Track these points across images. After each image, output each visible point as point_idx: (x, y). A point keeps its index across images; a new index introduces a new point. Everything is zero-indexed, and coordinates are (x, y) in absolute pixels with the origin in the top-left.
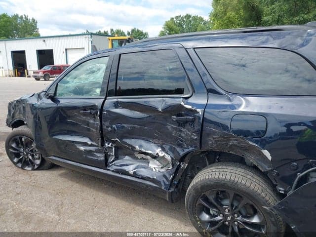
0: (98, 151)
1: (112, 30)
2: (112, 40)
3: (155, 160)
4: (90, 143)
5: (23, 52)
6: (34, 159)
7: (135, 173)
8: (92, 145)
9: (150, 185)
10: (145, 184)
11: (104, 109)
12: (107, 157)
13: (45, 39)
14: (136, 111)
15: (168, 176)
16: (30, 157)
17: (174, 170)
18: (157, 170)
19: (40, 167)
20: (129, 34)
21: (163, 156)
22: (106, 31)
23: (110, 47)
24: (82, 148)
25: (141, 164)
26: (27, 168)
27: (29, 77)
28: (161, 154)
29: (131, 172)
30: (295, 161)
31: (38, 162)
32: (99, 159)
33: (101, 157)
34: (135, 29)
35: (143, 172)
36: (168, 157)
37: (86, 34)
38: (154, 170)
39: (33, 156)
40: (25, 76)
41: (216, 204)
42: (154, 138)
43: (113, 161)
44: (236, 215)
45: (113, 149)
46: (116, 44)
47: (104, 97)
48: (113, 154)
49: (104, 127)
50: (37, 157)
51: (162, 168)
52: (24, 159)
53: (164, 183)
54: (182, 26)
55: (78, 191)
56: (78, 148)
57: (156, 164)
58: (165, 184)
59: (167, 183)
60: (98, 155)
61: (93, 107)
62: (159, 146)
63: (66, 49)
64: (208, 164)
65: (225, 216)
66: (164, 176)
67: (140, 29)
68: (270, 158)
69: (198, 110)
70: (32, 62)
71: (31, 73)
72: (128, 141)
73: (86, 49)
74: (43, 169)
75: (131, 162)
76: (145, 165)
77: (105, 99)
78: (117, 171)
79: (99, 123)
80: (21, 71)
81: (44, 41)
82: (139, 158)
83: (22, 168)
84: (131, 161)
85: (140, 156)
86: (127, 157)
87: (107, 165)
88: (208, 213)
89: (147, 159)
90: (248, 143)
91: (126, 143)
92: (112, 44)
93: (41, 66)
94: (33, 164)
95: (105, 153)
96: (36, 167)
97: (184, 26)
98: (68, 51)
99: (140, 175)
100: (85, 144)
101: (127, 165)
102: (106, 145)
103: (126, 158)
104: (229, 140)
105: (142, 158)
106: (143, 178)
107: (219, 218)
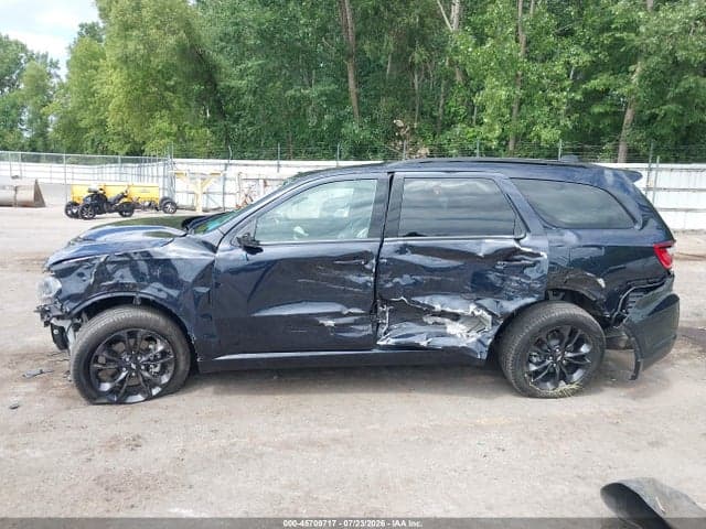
0: (359, 323)
3: (458, 324)
4: (345, 311)
7: (430, 343)
8: (350, 314)
11: (382, 255)
15: (483, 340)
16: (146, 372)
17: (493, 332)
18: (464, 334)
21: (481, 315)
24: (330, 323)
28: (478, 312)
29: (424, 344)
31: (165, 379)
32: (363, 334)
33: (365, 330)
36: (488, 316)
38: (459, 336)
42: (464, 291)
44: (566, 353)
45: (388, 314)
47: (379, 239)
48: (387, 321)
49: (381, 282)
51: (468, 332)
56: (322, 324)
57: (459, 328)
59: (485, 349)
60: (361, 328)
66: (480, 341)
68: (603, 285)
69: (543, 254)
72: (422, 299)
77: (383, 241)
85: (432, 320)
86: (409, 324)
89: (443, 324)
91: (417, 303)
96: (157, 391)
101: (412, 335)
102: (380, 308)
105: (436, 323)
107: (549, 362)
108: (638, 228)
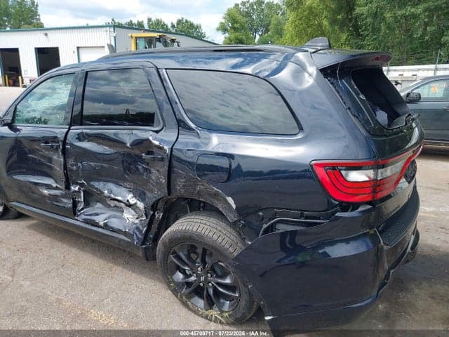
0: (64, 196)
1: (150, 20)
2: (136, 38)
3: (130, 209)
4: (54, 185)
5: (16, 50)
7: (106, 225)
8: (57, 188)
9: (123, 240)
10: (116, 238)
11: (67, 141)
12: (75, 204)
13: (48, 32)
14: (104, 145)
15: (141, 228)
17: (147, 222)
18: (131, 220)
19: (4, 216)
20: (173, 26)
21: (135, 204)
22: (140, 21)
23: (133, 48)
24: (46, 192)
25: (114, 213)
27: (25, 86)
28: (133, 201)
29: (101, 223)
30: (260, 210)
31: (0, 209)
32: (66, 206)
33: (68, 203)
34: (183, 19)
35: (115, 223)
36: (141, 205)
38: (128, 221)
40: (19, 86)
41: (186, 260)
42: (125, 180)
43: (82, 209)
44: (209, 275)
45: (82, 194)
46: (142, 44)
47: (68, 127)
48: (82, 200)
49: (69, 166)
51: (137, 218)
53: (137, 236)
54: (251, 17)
55: (46, 247)
56: (41, 192)
57: (131, 213)
58: (138, 238)
59: (140, 236)
60: (65, 200)
61: (55, 139)
62: (130, 191)
63: (78, 48)
64: (189, 211)
65: (198, 276)
66: (137, 228)
67: (189, 20)
68: (234, 206)
69: (166, 147)
71: (27, 82)
72: (96, 184)
75: (102, 211)
76: (118, 214)
77: (69, 129)
78: (86, 221)
79: (62, 160)
80: (14, 78)
81: (46, 34)
82: (112, 205)
84: (102, 209)
85: (113, 203)
86: (99, 205)
87: (75, 214)
88: (183, 272)
89: (121, 208)
90: (213, 189)
91: (93, 187)
92: (136, 44)
95: (73, 199)
97: (254, 17)
98: (81, 50)
99: (111, 228)
100: (49, 187)
101: (97, 214)
102: (72, 188)
103: (97, 206)
104: (196, 185)
105: (116, 206)
106: (114, 230)
107: (193, 278)
108: (299, 136)
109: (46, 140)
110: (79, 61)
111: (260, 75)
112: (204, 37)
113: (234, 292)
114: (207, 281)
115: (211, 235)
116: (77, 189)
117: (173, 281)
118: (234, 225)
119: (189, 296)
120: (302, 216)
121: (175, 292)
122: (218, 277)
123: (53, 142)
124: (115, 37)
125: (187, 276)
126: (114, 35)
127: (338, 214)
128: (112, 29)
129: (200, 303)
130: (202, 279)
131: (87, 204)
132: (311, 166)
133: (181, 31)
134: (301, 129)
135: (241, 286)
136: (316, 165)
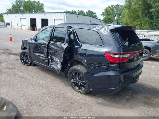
0: (46, 59)
1: (78, 10)
4: (44, 56)
5: (35, 19)
6: (29, 62)
8: (44, 57)
12: (49, 61)
13: (46, 14)
16: (27, 61)
19: (30, 65)
20: (86, 13)
22: (75, 11)
24: (42, 58)
25: (56, 65)
26: (26, 65)
27: (37, 31)
29: (53, 67)
30: (92, 63)
31: (30, 63)
33: (47, 61)
34: (90, 10)
37: (64, 13)
39: (28, 60)
40: (35, 31)
41: (74, 76)
43: (50, 63)
44: (80, 80)
47: (49, 41)
48: (51, 60)
50: (29, 61)
52: (25, 61)
54: (114, 10)
60: (46, 61)
63: (54, 19)
65: (77, 80)
67: (92, 11)
68: (86, 62)
70: (39, 24)
71: (38, 29)
73: (64, 19)
74: (31, 66)
79: (47, 50)
80: (34, 28)
81: (45, 15)
83: (24, 64)
84: (54, 63)
87: (48, 64)
90: (82, 58)
93: (42, 26)
94: (28, 63)
96: (29, 64)
97: (115, 11)
100: (42, 57)
101: (53, 65)
104: (78, 57)
107: (76, 81)
108: (103, 46)
109: (43, 44)
110: (54, 24)
111: (96, 31)
112: (97, 17)
113: (85, 85)
114: (79, 82)
115: (80, 69)
116: (50, 58)
117: (71, 82)
118: (86, 67)
119: (75, 86)
120: (101, 65)
121: (71, 84)
122: (82, 81)
123: (45, 45)
124: (66, 16)
125: (74, 80)
126: (66, 15)
127: (109, 65)
128: (66, 13)
129: (77, 88)
130: (78, 81)
131: (52, 62)
132: (104, 53)
133: (89, 15)
134: (103, 44)
135: (87, 83)
136: (105, 53)
